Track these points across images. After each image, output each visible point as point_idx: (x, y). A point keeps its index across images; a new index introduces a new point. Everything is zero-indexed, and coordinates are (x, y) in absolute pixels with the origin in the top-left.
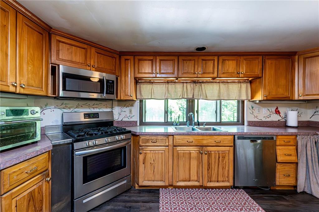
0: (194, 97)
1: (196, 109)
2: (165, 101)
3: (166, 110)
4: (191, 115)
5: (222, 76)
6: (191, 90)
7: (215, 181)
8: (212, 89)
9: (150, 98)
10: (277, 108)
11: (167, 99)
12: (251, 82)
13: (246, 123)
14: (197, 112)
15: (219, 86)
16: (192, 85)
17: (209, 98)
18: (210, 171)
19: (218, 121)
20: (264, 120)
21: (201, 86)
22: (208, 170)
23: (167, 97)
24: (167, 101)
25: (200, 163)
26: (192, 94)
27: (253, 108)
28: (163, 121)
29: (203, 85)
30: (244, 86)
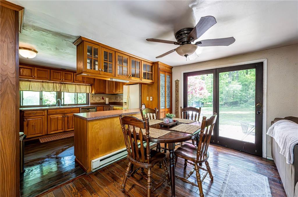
0: (61, 91)
1: (62, 97)
2: (40, 92)
3: (41, 98)
4: (59, 100)
5: (76, 82)
6: (59, 87)
7: (71, 128)
8: (72, 87)
9: (28, 90)
10: (103, 97)
11: (42, 91)
12: (91, 85)
13: (90, 104)
14: (63, 99)
15: (76, 86)
16: (59, 85)
17: (70, 91)
18: (68, 124)
19: (76, 103)
20: (97, 102)
21: (65, 85)
22: (67, 124)
23: (42, 90)
24: (42, 92)
25: (63, 121)
26: (60, 89)
27: (92, 97)
28: (39, 104)
29: (66, 85)
30: (88, 87)
